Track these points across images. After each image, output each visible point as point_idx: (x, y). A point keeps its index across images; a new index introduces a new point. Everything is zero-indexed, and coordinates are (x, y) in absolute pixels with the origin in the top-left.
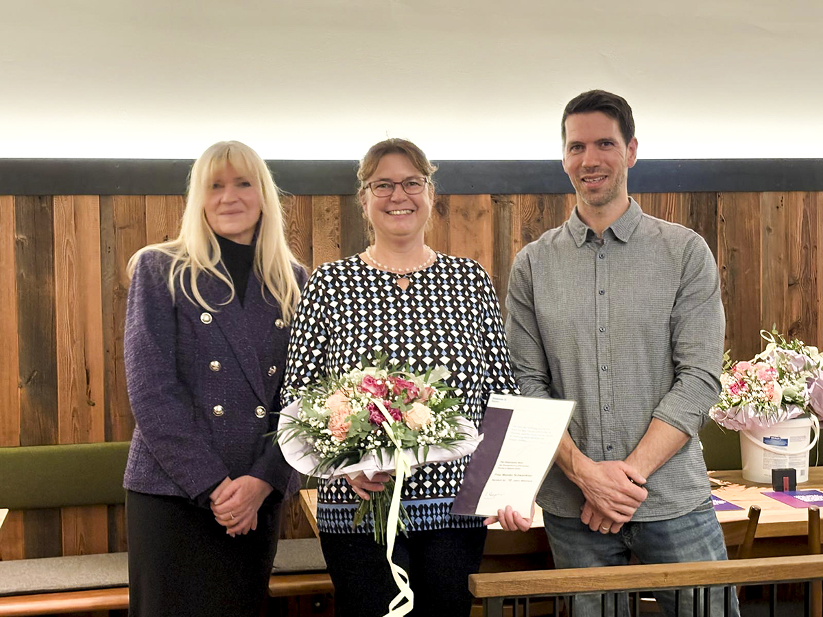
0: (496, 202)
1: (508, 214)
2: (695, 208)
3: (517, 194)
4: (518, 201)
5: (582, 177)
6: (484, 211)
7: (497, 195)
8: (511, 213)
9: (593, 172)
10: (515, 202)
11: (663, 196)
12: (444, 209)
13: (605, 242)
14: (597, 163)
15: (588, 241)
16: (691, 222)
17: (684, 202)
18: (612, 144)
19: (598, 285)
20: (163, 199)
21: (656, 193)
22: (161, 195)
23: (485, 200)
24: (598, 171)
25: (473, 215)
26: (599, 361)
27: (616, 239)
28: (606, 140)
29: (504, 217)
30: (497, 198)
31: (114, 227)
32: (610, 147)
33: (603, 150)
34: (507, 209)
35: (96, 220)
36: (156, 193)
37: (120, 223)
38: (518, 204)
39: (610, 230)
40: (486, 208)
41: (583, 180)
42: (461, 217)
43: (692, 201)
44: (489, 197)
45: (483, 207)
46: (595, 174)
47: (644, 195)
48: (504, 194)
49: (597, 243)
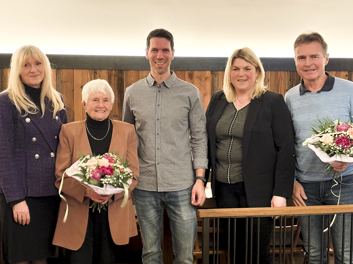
0: (212, 74)
1: (217, 79)
2: (292, 78)
3: (221, 71)
4: (221, 74)
5: (155, 61)
6: (208, 77)
7: (213, 71)
8: (218, 78)
9: (161, 60)
10: (220, 74)
11: (279, 73)
12: (192, 77)
13: (161, 86)
14: (163, 57)
15: (154, 85)
16: (290, 83)
17: (287, 75)
18: (168, 51)
19: (157, 102)
20: (81, 71)
21: (276, 71)
22: (80, 69)
23: (208, 73)
24: (162, 60)
25: (203, 79)
26: (156, 131)
27: (165, 86)
28: (166, 49)
29: (215, 80)
30: (213, 72)
31: (61, 81)
32: (167, 52)
33: (165, 53)
34: (217, 77)
35: (55, 79)
36: (78, 68)
37: (64, 80)
38: (221, 75)
39: (164, 82)
40: (208, 76)
41: (156, 62)
42: (198, 80)
43: (291, 74)
44: (210, 72)
45: (207, 76)
46: (161, 61)
47: (272, 72)
48: (216, 71)
49: (157, 86)
